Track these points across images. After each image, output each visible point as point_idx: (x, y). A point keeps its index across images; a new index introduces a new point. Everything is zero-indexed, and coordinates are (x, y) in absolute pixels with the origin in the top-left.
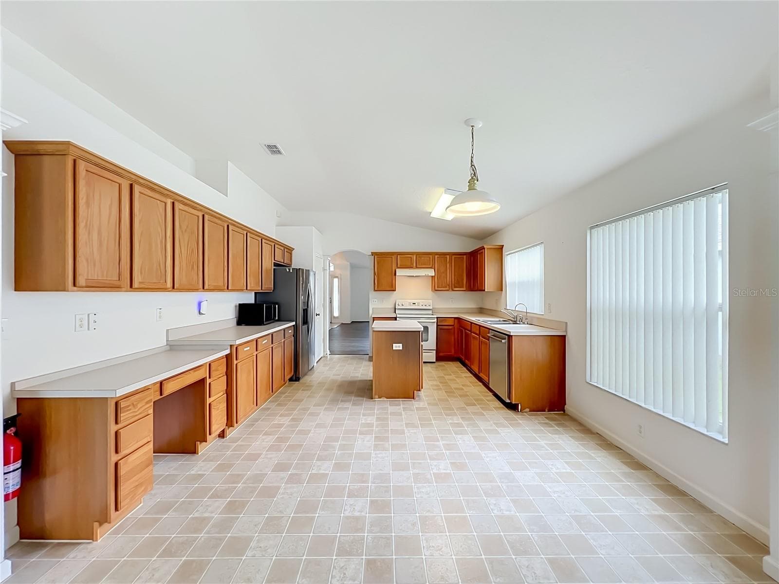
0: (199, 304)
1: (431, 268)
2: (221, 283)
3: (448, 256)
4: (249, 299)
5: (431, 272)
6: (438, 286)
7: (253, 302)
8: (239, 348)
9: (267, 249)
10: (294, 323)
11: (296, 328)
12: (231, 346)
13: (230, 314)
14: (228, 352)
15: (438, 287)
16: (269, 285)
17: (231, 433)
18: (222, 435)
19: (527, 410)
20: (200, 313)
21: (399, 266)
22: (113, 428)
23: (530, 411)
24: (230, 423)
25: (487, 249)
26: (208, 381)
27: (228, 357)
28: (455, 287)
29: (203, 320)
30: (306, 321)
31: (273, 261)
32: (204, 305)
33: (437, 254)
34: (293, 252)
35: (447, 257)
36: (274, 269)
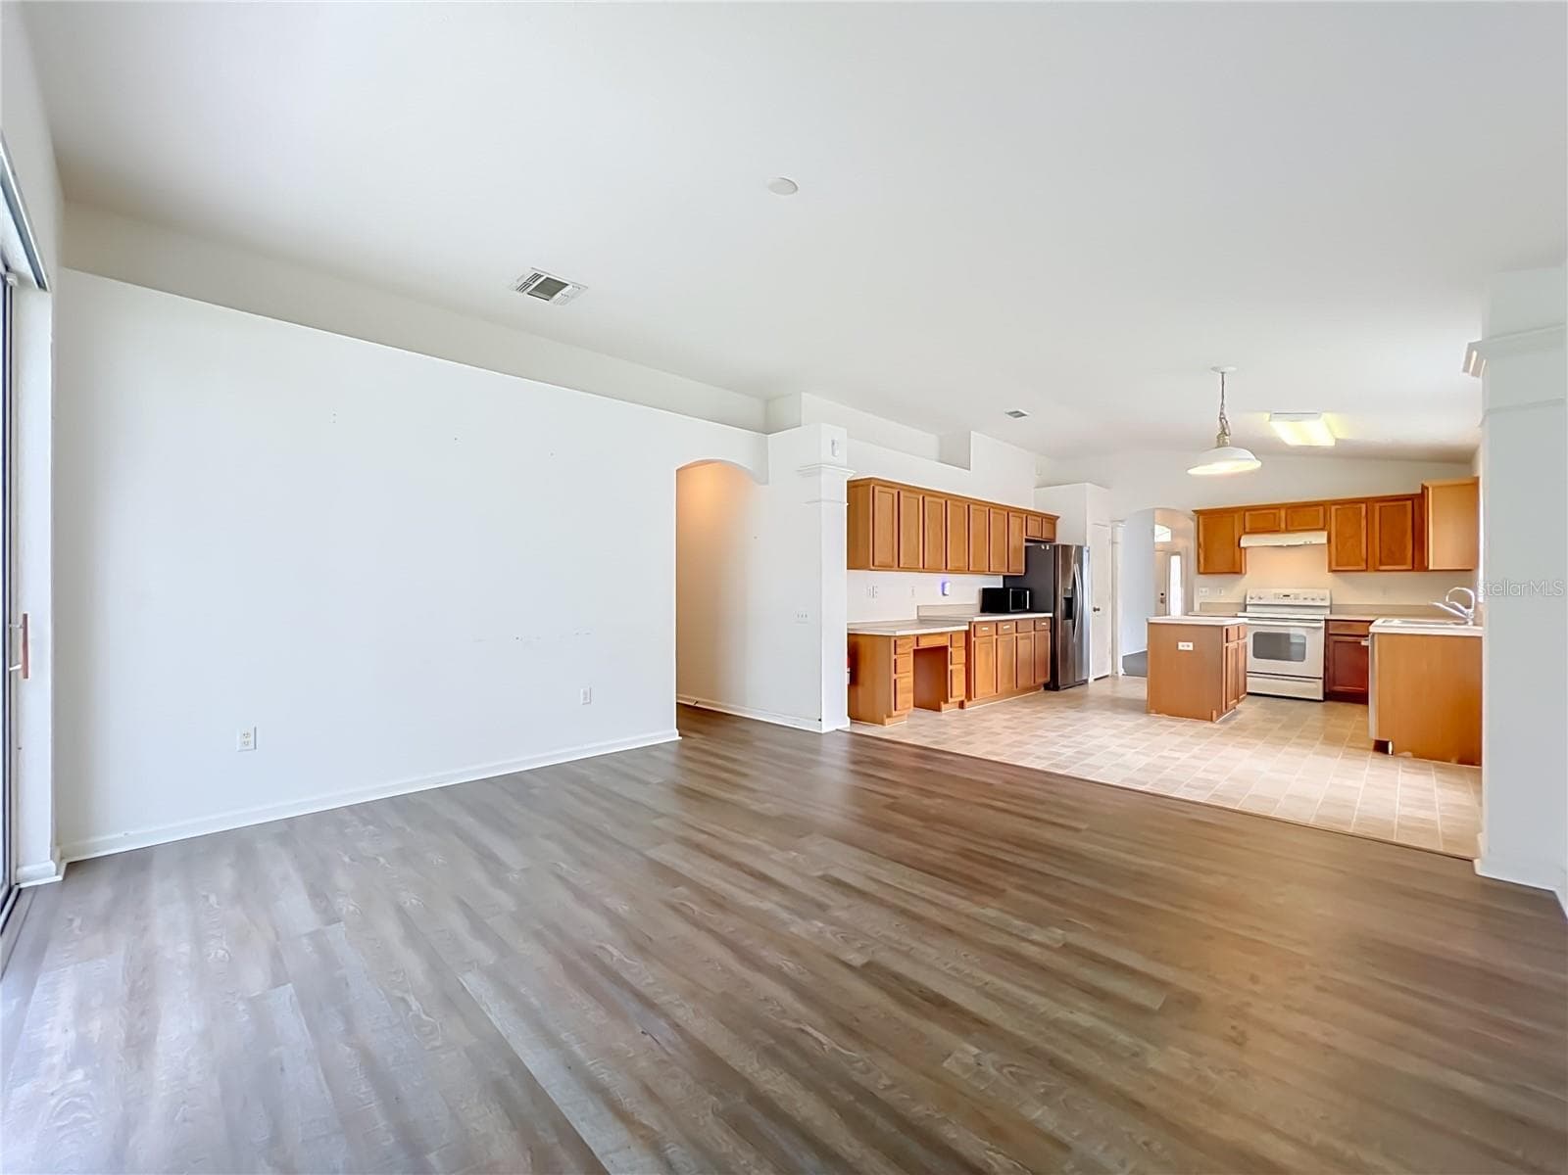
0: (943, 585)
1: (1322, 529)
2: (962, 564)
3: (1364, 506)
4: (997, 583)
5: (1321, 538)
6: (1341, 563)
7: (1001, 586)
8: (977, 627)
9: (1015, 523)
10: (1051, 615)
11: (1054, 621)
12: (970, 623)
13: (975, 600)
14: (966, 628)
15: (1337, 565)
16: (1018, 568)
17: (969, 707)
18: (961, 705)
19: (1409, 754)
20: (944, 594)
21: (1247, 530)
22: (894, 657)
23: (1415, 756)
24: (969, 697)
25: (1433, 488)
26: (950, 649)
27: (967, 633)
28: (1381, 564)
29: (944, 601)
30: (1069, 613)
31: (1025, 537)
32: (947, 585)
33: (1335, 503)
34: (1058, 521)
35: (1360, 508)
36: (1026, 547)
